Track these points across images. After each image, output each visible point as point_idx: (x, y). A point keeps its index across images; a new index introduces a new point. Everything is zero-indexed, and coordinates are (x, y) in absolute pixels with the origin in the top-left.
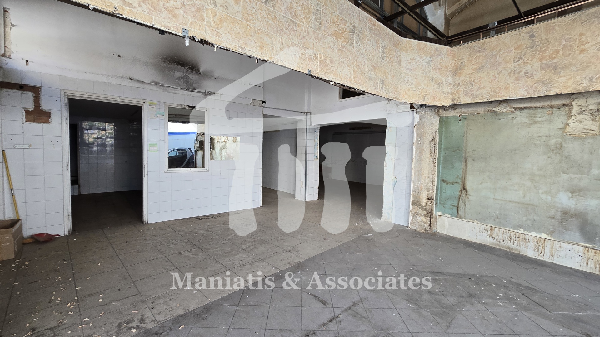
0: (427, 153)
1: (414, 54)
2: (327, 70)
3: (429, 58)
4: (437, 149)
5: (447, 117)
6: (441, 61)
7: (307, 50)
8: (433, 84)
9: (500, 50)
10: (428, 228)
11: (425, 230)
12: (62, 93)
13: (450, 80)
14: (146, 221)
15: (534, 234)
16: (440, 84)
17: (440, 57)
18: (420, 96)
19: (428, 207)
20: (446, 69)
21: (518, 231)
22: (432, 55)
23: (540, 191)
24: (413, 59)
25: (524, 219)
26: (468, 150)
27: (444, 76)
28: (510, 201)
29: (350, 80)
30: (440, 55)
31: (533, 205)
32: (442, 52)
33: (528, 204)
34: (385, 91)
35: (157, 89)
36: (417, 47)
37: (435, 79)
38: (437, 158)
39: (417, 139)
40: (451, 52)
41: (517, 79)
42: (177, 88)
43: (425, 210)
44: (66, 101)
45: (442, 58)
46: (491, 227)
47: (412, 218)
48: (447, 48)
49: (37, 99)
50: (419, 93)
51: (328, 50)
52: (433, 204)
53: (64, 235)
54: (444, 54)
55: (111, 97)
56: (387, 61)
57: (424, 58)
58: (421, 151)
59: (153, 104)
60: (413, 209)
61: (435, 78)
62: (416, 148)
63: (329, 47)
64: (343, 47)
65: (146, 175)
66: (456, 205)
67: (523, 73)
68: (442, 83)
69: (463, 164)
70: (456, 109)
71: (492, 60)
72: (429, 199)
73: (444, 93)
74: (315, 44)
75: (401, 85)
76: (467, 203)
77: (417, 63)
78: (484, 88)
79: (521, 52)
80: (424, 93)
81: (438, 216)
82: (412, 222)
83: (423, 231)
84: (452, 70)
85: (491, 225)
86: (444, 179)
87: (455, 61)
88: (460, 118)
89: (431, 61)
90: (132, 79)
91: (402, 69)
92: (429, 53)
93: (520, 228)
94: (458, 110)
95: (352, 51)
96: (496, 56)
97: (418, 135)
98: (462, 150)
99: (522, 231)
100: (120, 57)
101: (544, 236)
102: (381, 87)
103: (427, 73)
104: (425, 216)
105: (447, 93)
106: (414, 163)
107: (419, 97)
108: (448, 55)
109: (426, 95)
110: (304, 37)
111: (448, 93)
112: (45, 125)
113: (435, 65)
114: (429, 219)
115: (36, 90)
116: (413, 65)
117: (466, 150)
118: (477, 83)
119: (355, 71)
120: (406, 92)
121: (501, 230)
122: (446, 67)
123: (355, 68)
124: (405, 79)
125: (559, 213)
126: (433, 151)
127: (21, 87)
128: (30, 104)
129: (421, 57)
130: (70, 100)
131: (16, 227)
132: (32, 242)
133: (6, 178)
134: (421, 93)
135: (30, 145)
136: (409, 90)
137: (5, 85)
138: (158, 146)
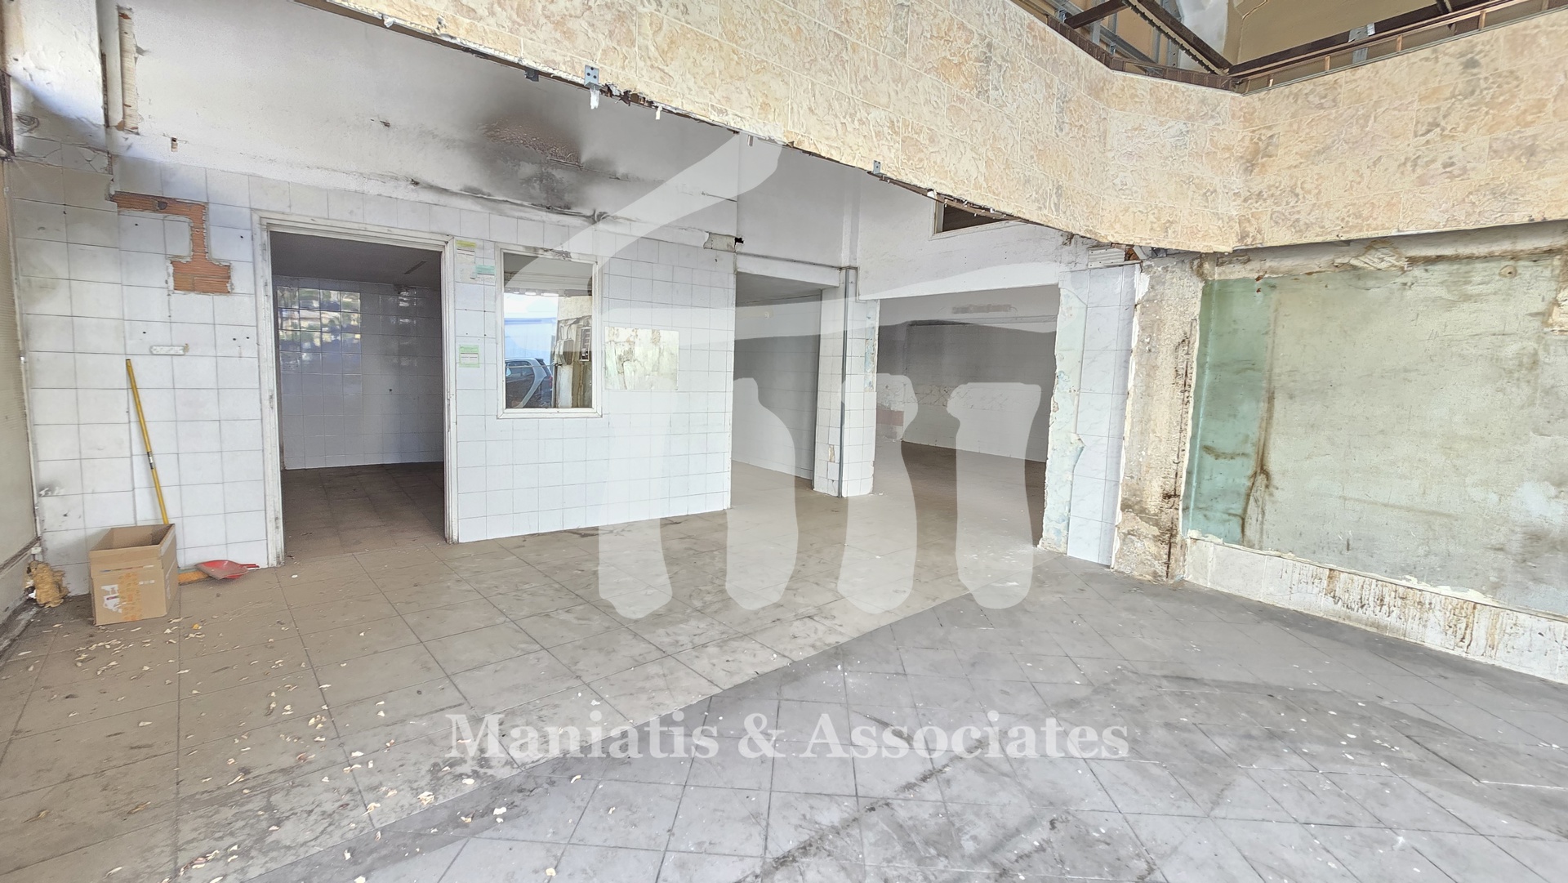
0: (1166, 373)
1: (1141, 115)
2: (921, 160)
3: (1181, 126)
4: (1195, 365)
5: (1224, 283)
6: (1215, 133)
7: (872, 109)
8: (1190, 194)
9: (1377, 103)
10: (1161, 569)
11: (1155, 575)
12: (256, 218)
13: (1237, 182)
14: (455, 538)
15: (1445, 590)
16: (1209, 194)
17: (1211, 123)
18: (1155, 226)
19: (1164, 516)
20: (1227, 155)
21: (1404, 583)
22: (1190, 118)
23: (1469, 480)
24: (1139, 128)
25: (1421, 552)
26: (1277, 370)
27: (1220, 172)
28: (1385, 505)
29: (977, 187)
30: (1212, 117)
31: (1448, 516)
32: (1218, 109)
33: (1433, 513)
34: (1065, 213)
35: (478, 208)
36: (1151, 94)
37: (1196, 181)
38: (1192, 390)
39: (1141, 341)
40: (1241, 110)
41: (1422, 181)
42: (526, 203)
43: (1157, 524)
44: (266, 237)
45: (1218, 125)
46: (1331, 570)
47: (1121, 545)
48: (1233, 98)
49: (197, 235)
50: (1151, 217)
51: (925, 110)
52: (1177, 509)
53: (267, 566)
54: (1223, 112)
55: (369, 228)
56: (1071, 135)
57: (1170, 124)
58: (1150, 371)
59: (468, 247)
60: (1124, 521)
61: (1198, 178)
62: (1139, 363)
63: (927, 102)
64: (961, 100)
65: (453, 425)
66: (1239, 512)
67: (1438, 164)
68: (1215, 191)
69: (1263, 405)
70: (1249, 260)
71: (1355, 130)
72: (1167, 496)
73: (1219, 219)
74: (893, 94)
75: (1106, 197)
76: (1268, 508)
77: (1149, 138)
78: (1328, 204)
79: (1438, 108)
80: (1165, 218)
81: (1189, 541)
82: (1121, 555)
83: (1150, 577)
84: (1242, 157)
85: (1332, 566)
86: (1209, 443)
87: (1254, 131)
88: (1258, 284)
89: (1188, 132)
90: (417, 184)
91: (1110, 155)
92: (1183, 112)
93: (1410, 573)
94: (1255, 265)
95: (983, 109)
96: (1366, 117)
97: (1143, 329)
98: (1260, 370)
99: (1413, 582)
100: (388, 126)
101: (1474, 595)
102: (1055, 204)
103: (1176, 165)
104: (1156, 539)
105: (1226, 219)
106: (1129, 402)
107: (1152, 229)
108: (1233, 116)
109: (1172, 223)
110: (866, 78)
111: (1230, 219)
112: (219, 299)
113: (1196, 143)
114: (1167, 547)
115: (196, 213)
116: (1139, 145)
117: (1271, 370)
118: (1309, 192)
119: (989, 163)
120: (1116, 216)
121: (1356, 578)
122: (1228, 149)
123: (989, 154)
124: (1117, 181)
125: (1519, 537)
126: (1182, 372)
127: (162, 204)
128: (182, 248)
129: (1161, 124)
130: (274, 236)
131: (167, 542)
132: (199, 581)
133: (134, 427)
134: (1159, 219)
135: (186, 348)
136: (1126, 210)
137: (126, 201)
138: (481, 351)
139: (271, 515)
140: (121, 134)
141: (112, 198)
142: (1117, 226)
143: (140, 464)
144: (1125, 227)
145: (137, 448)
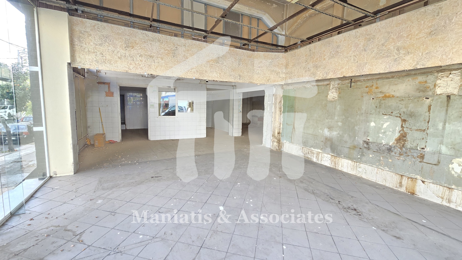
0: (278, 108)
1: (261, 60)
2: (203, 75)
3: (271, 61)
4: (282, 106)
5: (289, 89)
6: (279, 61)
7: (192, 69)
8: (273, 74)
9: (300, 57)
10: (277, 148)
11: (277, 149)
12: (117, 84)
13: (284, 71)
14: (150, 139)
15: (316, 150)
16: (278, 73)
17: (278, 59)
18: (266, 80)
19: (278, 137)
20: (282, 65)
21: (311, 149)
22: (273, 59)
23: (319, 129)
24: (261, 62)
25: (313, 143)
26: (296, 107)
27: (280, 69)
28: (309, 134)
29: (217, 77)
30: (278, 58)
31: (317, 135)
32: (279, 57)
33: (315, 135)
34: (242, 80)
36: (263, 55)
37: (275, 71)
38: (282, 112)
39: (274, 102)
40: (284, 56)
41: (306, 72)
43: (277, 139)
44: (119, 87)
45: (279, 60)
46: (303, 147)
47: (272, 144)
48: (282, 54)
49: (109, 87)
50: (265, 79)
51: (204, 68)
52: (280, 136)
53: (119, 142)
54: (280, 57)
56: (243, 66)
57: (268, 61)
58: (275, 108)
59: (151, 87)
60: (273, 138)
61: (275, 70)
63: (204, 66)
64: (212, 65)
65: (149, 119)
66: (291, 136)
67: (307, 69)
68: (279, 72)
69: (294, 114)
70: (292, 85)
71: (298, 61)
72: (278, 133)
73: (280, 78)
74: (197, 67)
75: (254, 75)
76: (295, 135)
77: (263, 63)
78: (295, 75)
79: (307, 58)
80: (268, 78)
81: (284, 143)
82: (272, 146)
83: (276, 150)
84: (285, 66)
86: (287, 123)
87: (286, 61)
88: (293, 90)
89: (272, 62)
90: (143, 76)
91: (255, 67)
92: (271, 58)
93: (312, 147)
95: (218, 65)
96: (299, 59)
97: (275, 99)
98: (294, 107)
99: (312, 149)
101: (319, 151)
102: (239, 78)
103: (270, 68)
104: (277, 142)
105: (282, 78)
106: (273, 114)
107: (265, 81)
108: (283, 58)
109: (269, 79)
110: (191, 65)
111: (283, 78)
112: (112, 97)
113: (274, 64)
114: (278, 144)
115: (109, 84)
116: (261, 65)
117: (295, 108)
118: (293, 73)
119: (220, 74)
120: (257, 79)
121: (305, 148)
122: (282, 64)
123: (220, 72)
124: (257, 72)
125: (324, 139)
126: (280, 108)
127: (104, 83)
128: (107, 90)
129: (266, 61)
130: (120, 87)
131: (104, 135)
132: (109, 143)
133: (100, 118)
134: (266, 79)
135: (107, 106)
136: (259, 77)
137: (99, 83)
138: (154, 105)
139: (119, 133)
140: (98, 73)
141: (97, 83)
142: (257, 81)
143: (101, 123)
144: (259, 81)
145: (100, 121)
